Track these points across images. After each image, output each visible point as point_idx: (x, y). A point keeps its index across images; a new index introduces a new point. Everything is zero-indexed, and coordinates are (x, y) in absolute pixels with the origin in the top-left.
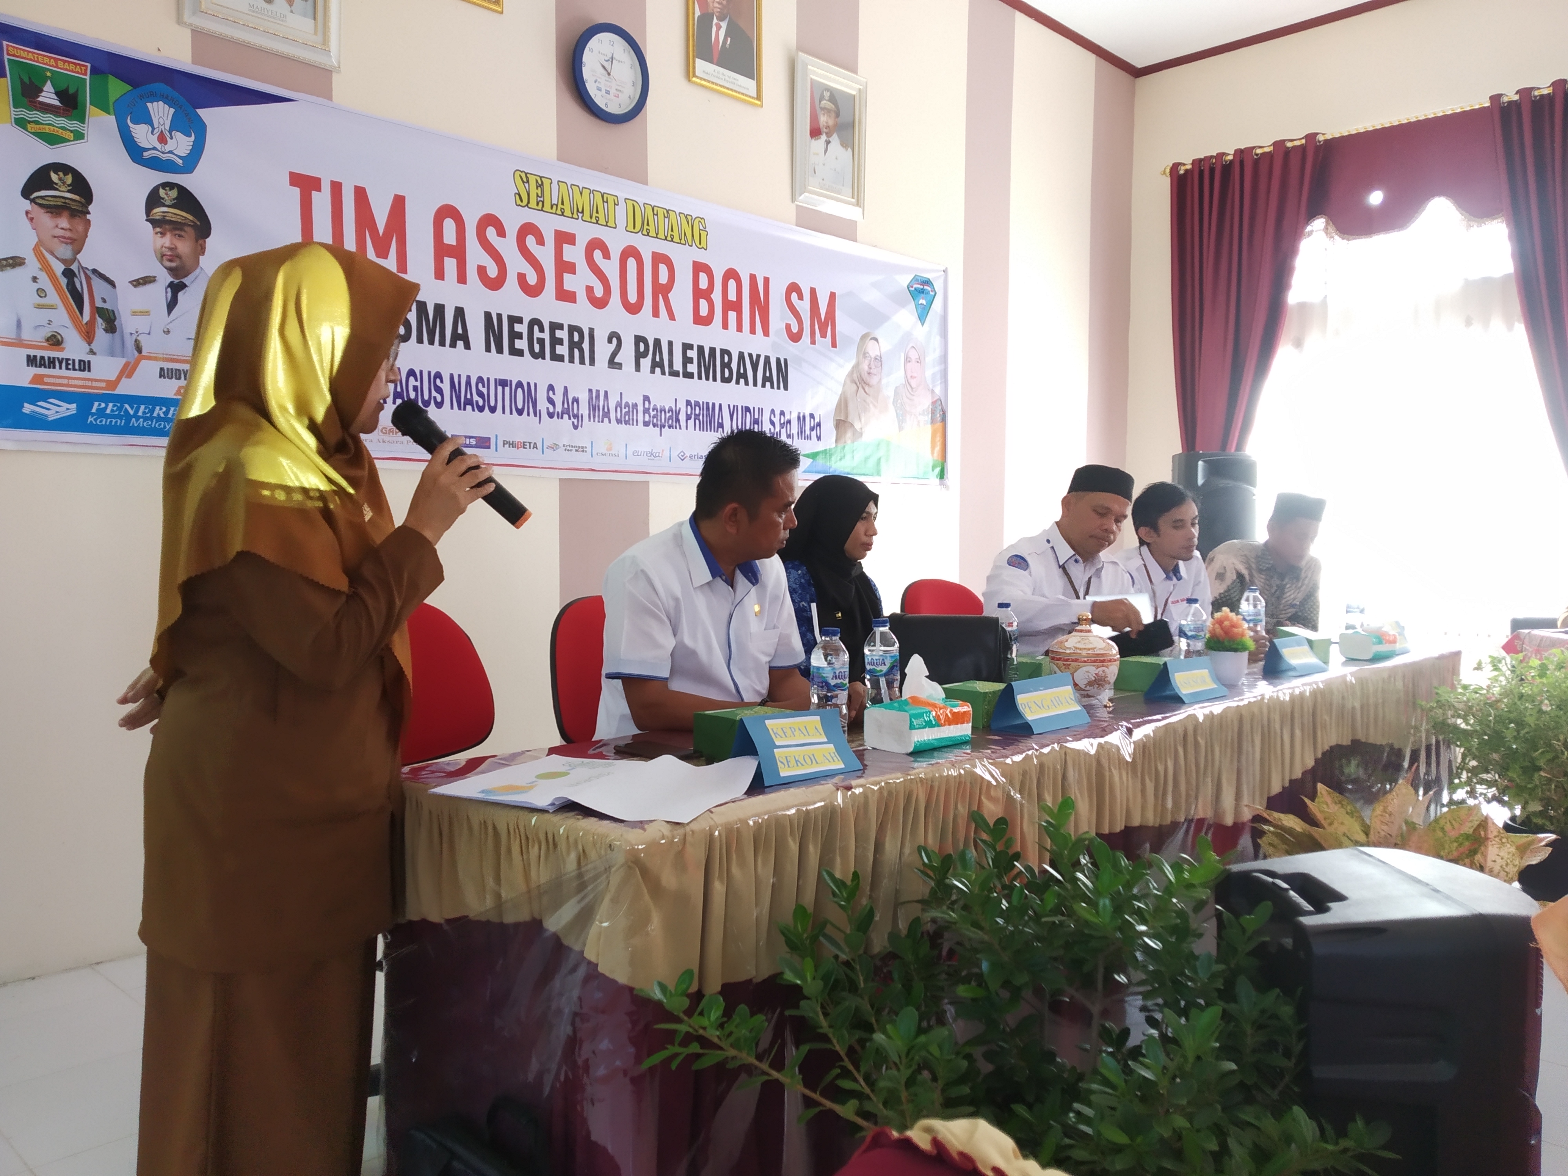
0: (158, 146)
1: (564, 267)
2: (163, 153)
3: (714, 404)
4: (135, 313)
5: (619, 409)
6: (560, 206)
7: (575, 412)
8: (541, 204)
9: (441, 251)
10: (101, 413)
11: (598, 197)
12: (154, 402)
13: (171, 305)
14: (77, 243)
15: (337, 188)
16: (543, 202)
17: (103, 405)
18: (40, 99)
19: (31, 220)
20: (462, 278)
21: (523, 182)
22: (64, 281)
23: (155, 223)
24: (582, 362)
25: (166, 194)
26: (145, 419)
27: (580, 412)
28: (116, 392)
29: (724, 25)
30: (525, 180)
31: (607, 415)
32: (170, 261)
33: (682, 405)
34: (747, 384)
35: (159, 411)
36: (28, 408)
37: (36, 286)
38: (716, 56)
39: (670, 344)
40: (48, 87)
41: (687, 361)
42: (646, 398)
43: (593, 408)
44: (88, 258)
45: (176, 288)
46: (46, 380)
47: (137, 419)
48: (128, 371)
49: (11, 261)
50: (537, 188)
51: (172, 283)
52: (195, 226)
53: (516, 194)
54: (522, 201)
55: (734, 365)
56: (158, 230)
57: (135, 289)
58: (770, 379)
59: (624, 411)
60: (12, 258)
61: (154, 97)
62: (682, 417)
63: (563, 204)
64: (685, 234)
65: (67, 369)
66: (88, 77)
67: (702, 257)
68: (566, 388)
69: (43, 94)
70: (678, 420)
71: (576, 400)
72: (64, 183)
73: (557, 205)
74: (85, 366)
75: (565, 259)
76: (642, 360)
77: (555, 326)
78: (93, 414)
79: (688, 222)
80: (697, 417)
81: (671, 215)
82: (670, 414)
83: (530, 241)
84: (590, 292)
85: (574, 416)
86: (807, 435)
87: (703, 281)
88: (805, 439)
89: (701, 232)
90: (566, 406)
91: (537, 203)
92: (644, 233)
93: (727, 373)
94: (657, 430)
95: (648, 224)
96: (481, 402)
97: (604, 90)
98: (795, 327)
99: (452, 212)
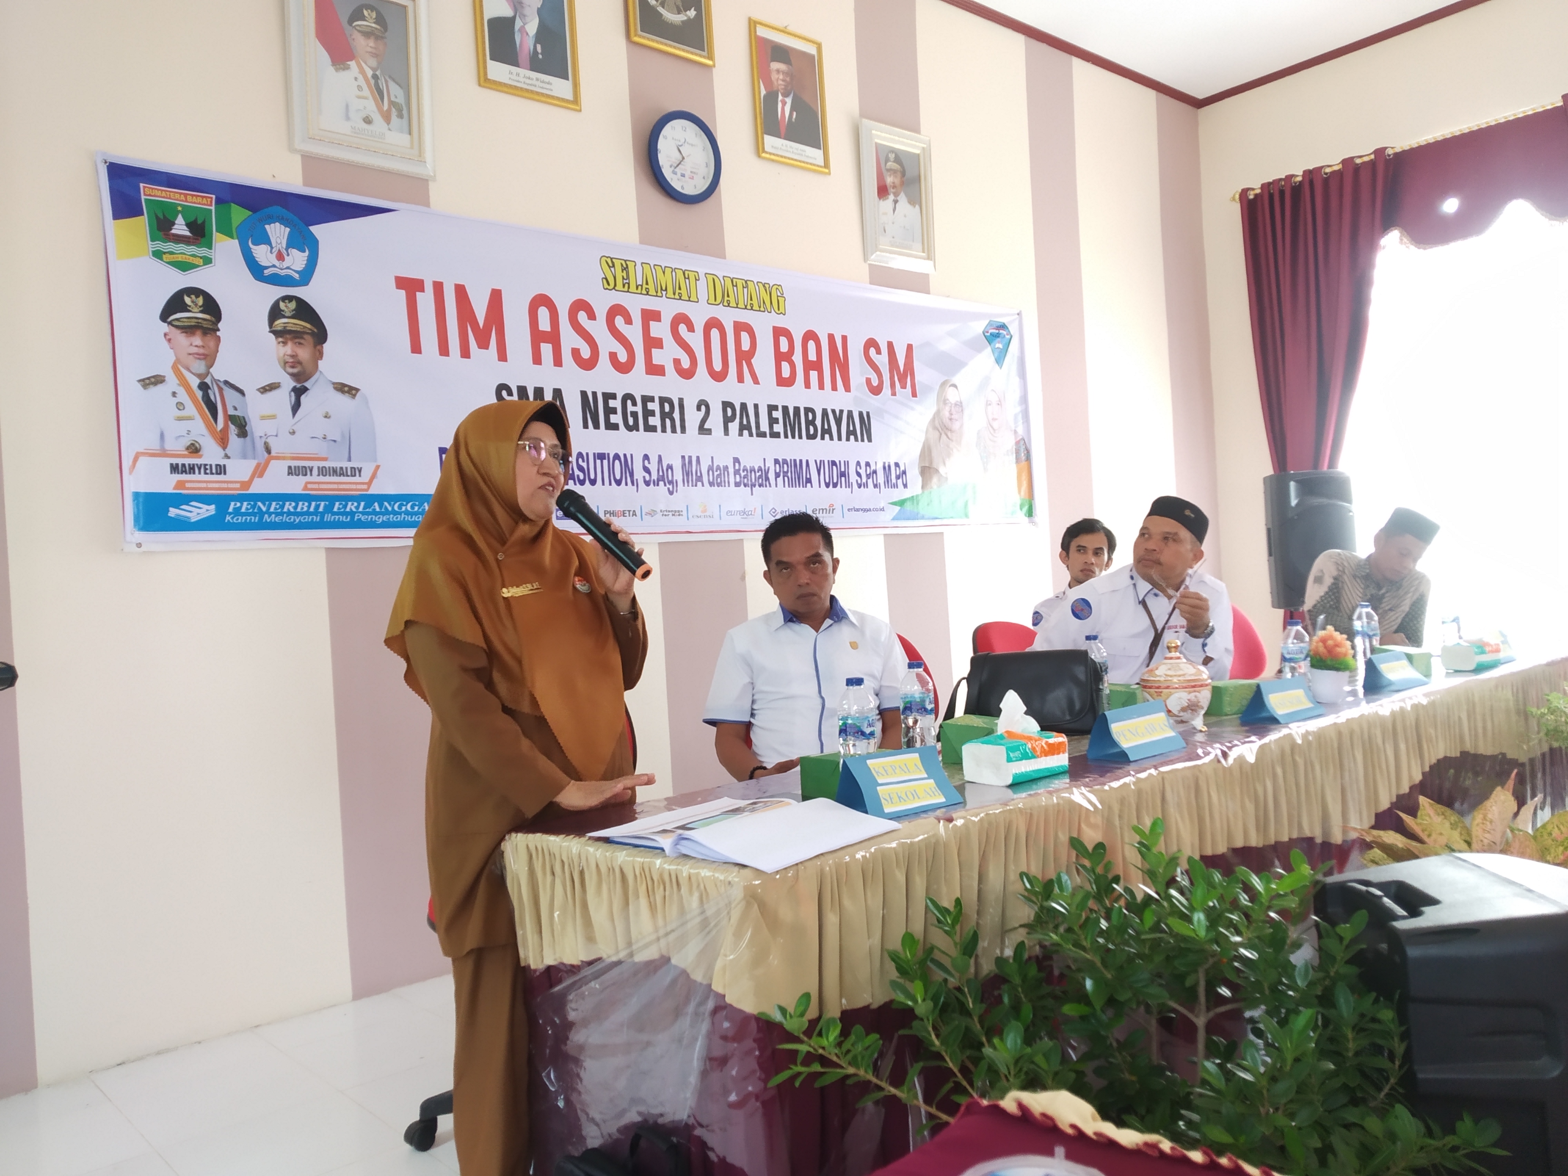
0: (277, 263)
1: (652, 343)
2: (282, 269)
3: (801, 461)
4: (263, 418)
5: (711, 473)
6: (645, 286)
7: (670, 478)
8: (627, 286)
9: (537, 337)
10: (237, 512)
11: (680, 274)
12: (283, 498)
13: (296, 407)
14: (209, 358)
15: (438, 287)
16: (629, 284)
17: (238, 504)
18: (173, 231)
19: (169, 340)
20: (558, 362)
21: (610, 267)
22: (199, 394)
23: (277, 333)
24: (674, 430)
25: (286, 306)
26: (277, 514)
27: (675, 478)
28: (250, 492)
29: (789, 101)
30: (611, 265)
31: (700, 479)
32: (293, 367)
33: (770, 464)
34: (831, 438)
35: (289, 506)
36: (173, 512)
37: (175, 400)
38: (783, 131)
39: (756, 406)
40: (180, 221)
41: (773, 421)
42: (736, 460)
43: (687, 473)
44: (220, 372)
45: (299, 392)
46: (188, 485)
47: (270, 514)
48: (260, 471)
49: (153, 380)
50: (623, 272)
52: (312, 334)
53: (603, 278)
54: (608, 284)
55: (818, 422)
56: (280, 339)
57: (263, 396)
58: (854, 433)
59: (716, 474)
60: (153, 377)
61: (271, 220)
62: (772, 475)
63: (647, 284)
64: (764, 302)
66: (213, 208)
67: (781, 322)
68: (660, 457)
69: (175, 227)
70: (767, 479)
71: (670, 467)
72: (196, 305)
73: (642, 286)
74: (221, 470)
75: (652, 335)
76: (730, 424)
77: (646, 399)
78: (230, 514)
79: (766, 290)
80: (785, 474)
81: (750, 285)
82: (760, 474)
83: (619, 323)
84: (677, 364)
85: (669, 483)
86: (894, 485)
87: (784, 345)
88: (891, 487)
89: (779, 298)
90: (661, 473)
91: (623, 286)
92: (724, 304)
93: (812, 430)
94: (748, 489)
95: (728, 295)
96: (582, 476)
97: (679, 174)
98: (874, 380)
99: (545, 301)
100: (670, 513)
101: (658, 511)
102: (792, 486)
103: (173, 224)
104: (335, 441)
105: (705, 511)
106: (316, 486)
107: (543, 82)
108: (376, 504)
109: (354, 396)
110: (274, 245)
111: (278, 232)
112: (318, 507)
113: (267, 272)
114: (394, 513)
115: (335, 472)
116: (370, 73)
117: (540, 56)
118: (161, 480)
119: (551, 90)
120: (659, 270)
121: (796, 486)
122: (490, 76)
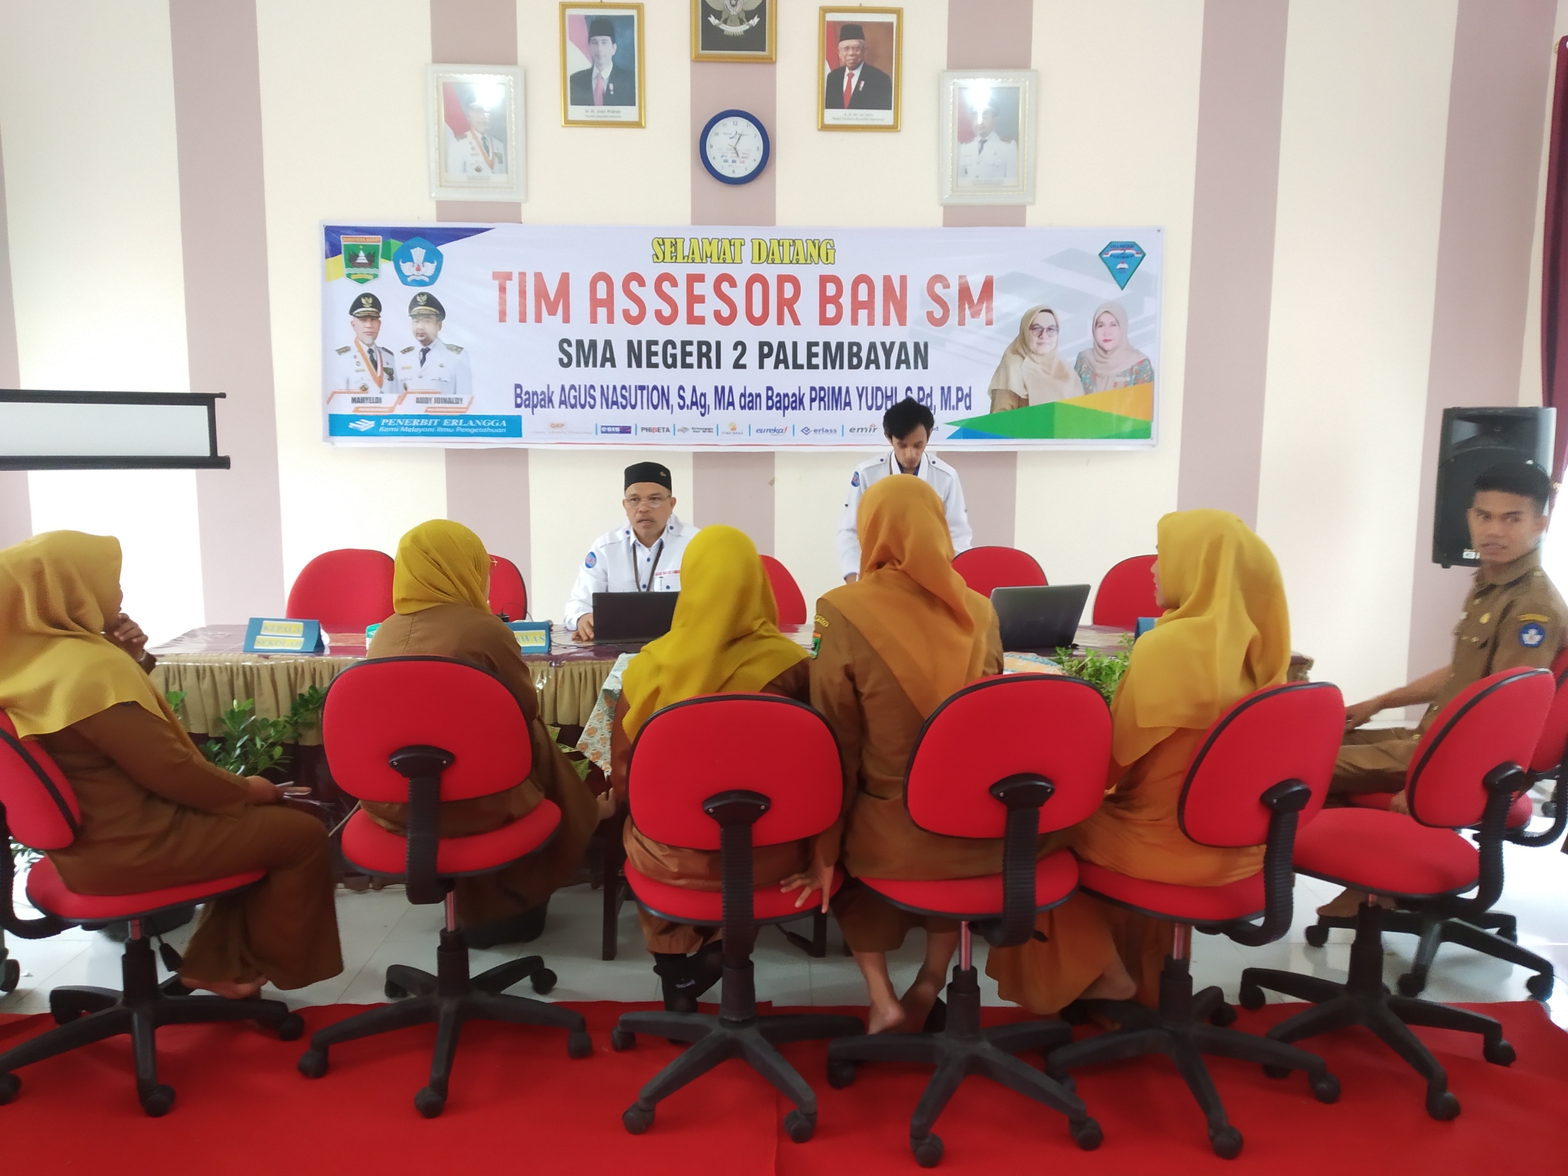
0: (416, 273)
2: (418, 276)
4: (403, 368)
5: (743, 399)
6: (691, 256)
8: (674, 258)
9: (595, 303)
10: (386, 425)
11: (726, 243)
13: (423, 361)
14: (374, 334)
15: (522, 275)
16: (676, 256)
17: (387, 421)
18: (358, 261)
19: (353, 325)
20: (610, 319)
21: (660, 245)
22: (368, 356)
23: (414, 316)
24: (709, 366)
25: (421, 299)
26: (410, 427)
27: (707, 403)
28: (394, 413)
29: (857, 73)
30: (661, 243)
31: (731, 404)
32: (422, 336)
33: (806, 391)
34: (878, 367)
35: (416, 422)
36: (352, 425)
39: (795, 345)
40: (362, 254)
41: (811, 355)
42: (770, 388)
43: (719, 400)
44: (380, 342)
45: (425, 352)
46: (360, 410)
47: (406, 428)
48: (400, 400)
49: (344, 349)
50: (671, 247)
52: (436, 315)
53: (653, 255)
54: (658, 258)
55: (864, 355)
56: (415, 320)
58: (907, 362)
62: (806, 401)
63: (693, 254)
64: (811, 256)
66: (381, 244)
67: (828, 270)
68: (694, 387)
69: (359, 258)
70: (801, 402)
71: (703, 395)
73: (688, 256)
74: (378, 400)
76: (766, 360)
77: (685, 344)
78: (382, 426)
79: (815, 246)
80: (822, 399)
81: (798, 243)
82: (794, 398)
83: (666, 286)
84: (717, 315)
85: (702, 407)
86: (953, 406)
87: (831, 290)
88: (950, 409)
89: (828, 251)
90: (694, 400)
91: (672, 258)
92: (769, 262)
93: (855, 361)
94: (781, 412)
95: (773, 254)
96: (624, 403)
97: (730, 161)
98: (938, 313)
99: (603, 277)
100: (701, 431)
101: (690, 428)
102: (829, 409)
103: (358, 256)
104: (446, 381)
105: (734, 429)
106: (433, 410)
107: (613, 112)
108: (471, 422)
110: (415, 261)
111: (418, 253)
112: (433, 422)
113: (409, 279)
114: (483, 427)
115: (445, 401)
116: (479, 136)
117: (612, 93)
118: (345, 407)
119: (620, 117)
120: (706, 242)
121: (832, 409)
122: (570, 118)
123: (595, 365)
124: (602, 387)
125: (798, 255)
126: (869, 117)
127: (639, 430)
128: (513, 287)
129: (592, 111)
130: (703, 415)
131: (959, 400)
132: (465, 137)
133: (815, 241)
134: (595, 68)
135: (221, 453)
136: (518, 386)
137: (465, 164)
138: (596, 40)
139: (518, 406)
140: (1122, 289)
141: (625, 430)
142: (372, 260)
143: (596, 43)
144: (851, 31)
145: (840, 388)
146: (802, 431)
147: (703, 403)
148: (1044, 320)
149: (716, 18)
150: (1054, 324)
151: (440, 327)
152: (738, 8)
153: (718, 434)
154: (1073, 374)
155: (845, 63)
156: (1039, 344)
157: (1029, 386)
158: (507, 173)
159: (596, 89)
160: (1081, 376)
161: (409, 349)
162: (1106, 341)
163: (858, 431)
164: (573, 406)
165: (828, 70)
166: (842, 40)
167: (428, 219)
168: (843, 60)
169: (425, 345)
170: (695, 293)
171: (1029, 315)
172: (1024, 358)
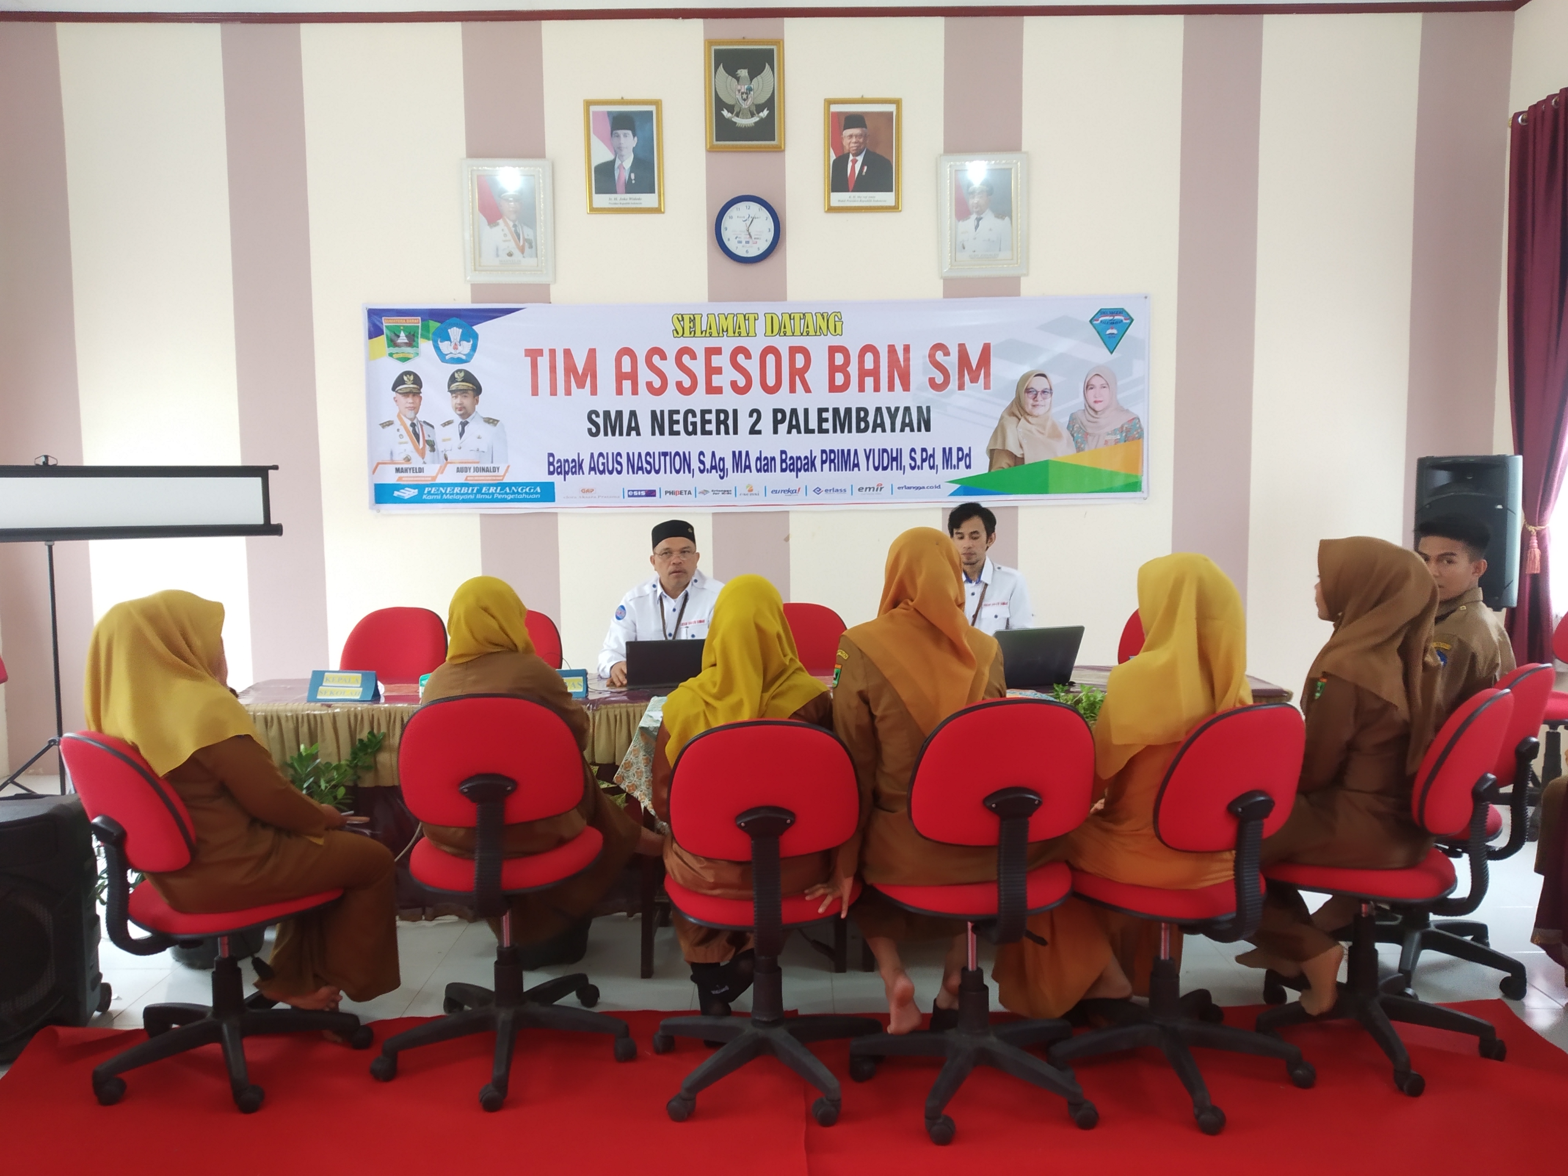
0: (453, 351)
4: (444, 440)
5: (759, 462)
6: (708, 331)
8: (693, 333)
9: (620, 377)
10: (429, 493)
11: (741, 318)
12: (454, 485)
13: (461, 434)
14: (416, 409)
15: (553, 352)
16: (695, 331)
17: (430, 489)
19: (396, 401)
20: (635, 392)
21: (680, 321)
22: (411, 429)
23: (452, 392)
24: (727, 433)
26: (451, 494)
27: (726, 467)
28: (436, 482)
29: (860, 159)
30: (680, 319)
32: (460, 410)
33: (817, 453)
34: (884, 430)
35: (457, 490)
36: (396, 493)
37: (399, 433)
39: (806, 411)
40: (402, 334)
41: (821, 420)
42: (783, 452)
43: (736, 463)
44: (421, 416)
45: (464, 425)
46: (403, 479)
47: (447, 494)
48: (442, 471)
49: (387, 423)
50: (690, 322)
51: (461, 422)
52: (473, 390)
53: (673, 330)
54: (678, 333)
55: (871, 419)
56: (454, 395)
57: (444, 428)
58: (910, 425)
59: (763, 463)
60: (388, 422)
62: (818, 463)
63: (710, 328)
64: (820, 328)
65: (413, 472)
66: (420, 325)
67: (836, 341)
68: (713, 452)
69: (401, 338)
71: (722, 459)
72: (410, 380)
73: (706, 331)
74: (421, 470)
76: (779, 426)
77: (704, 412)
78: (426, 494)
79: (823, 318)
80: (832, 461)
81: (808, 317)
82: (806, 461)
83: (686, 359)
84: (734, 384)
85: (721, 470)
86: (955, 466)
87: (839, 359)
88: (951, 468)
89: (836, 323)
90: (714, 464)
91: (691, 333)
92: (781, 334)
93: (863, 425)
94: (794, 474)
95: (785, 327)
96: (649, 468)
97: (744, 242)
98: (939, 379)
99: (627, 351)
100: (721, 493)
101: (710, 491)
102: (838, 470)
104: (484, 452)
105: (751, 490)
107: (635, 199)
108: (507, 488)
109: (495, 425)
110: (452, 340)
111: (455, 332)
112: (473, 490)
113: (447, 357)
114: (518, 493)
115: (483, 470)
116: (511, 224)
117: (633, 182)
118: (390, 477)
119: (641, 203)
120: (722, 317)
121: (842, 470)
122: (595, 205)
123: (621, 434)
124: (628, 454)
125: (808, 327)
126: (872, 199)
127: (663, 493)
128: (543, 363)
129: (616, 199)
130: (722, 478)
131: (959, 460)
132: (498, 224)
133: (824, 314)
134: (617, 159)
135: (274, 521)
136: (551, 455)
137: (497, 249)
138: (617, 133)
139: (551, 473)
140: (1112, 353)
141: (651, 493)
142: (412, 341)
143: (618, 136)
144: (854, 120)
145: (849, 451)
146: (814, 491)
147: (721, 467)
148: (1038, 384)
149: (728, 112)
150: (1048, 387)
151: (477, 401)
152: (749, 101)
153: (736, 496)
154: (1066, 434)
155: (849, 150)
156: (1034, 406)
157: (1024, 446)
158: (537, 257)
159: (619, 177)
160: (1073, 436)
161: (449, 423)
162: (1095, 402)
163: (866, 491)
164: (602, 472)
165: (833, 157)
166: (845, 129)
167: (463, 300)
168: (847, 147)
169: (463, 418)
170: (713, 365)
171: (1025, 378)
172: (1020, 419)
